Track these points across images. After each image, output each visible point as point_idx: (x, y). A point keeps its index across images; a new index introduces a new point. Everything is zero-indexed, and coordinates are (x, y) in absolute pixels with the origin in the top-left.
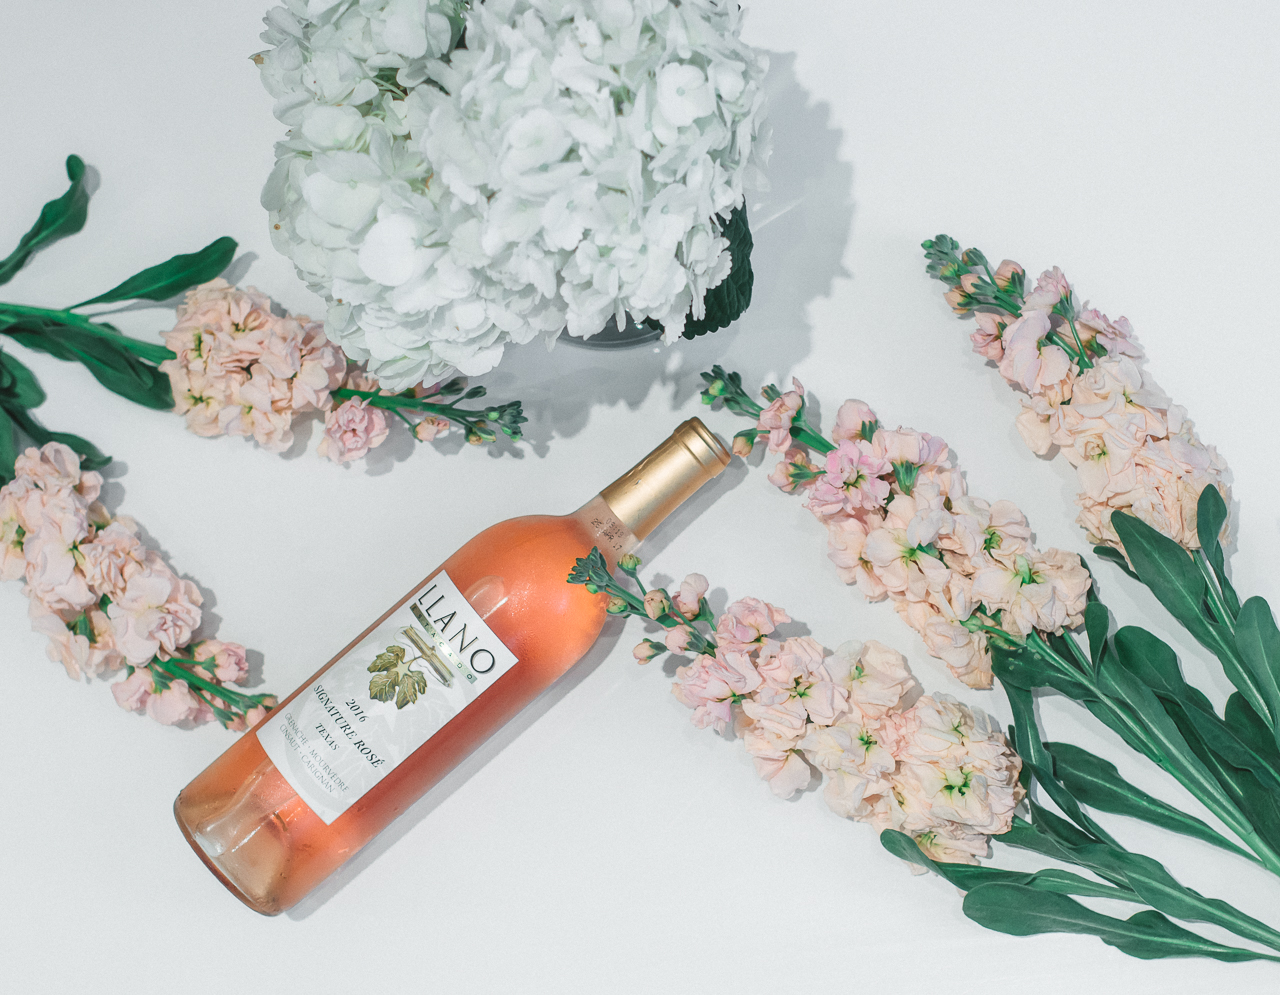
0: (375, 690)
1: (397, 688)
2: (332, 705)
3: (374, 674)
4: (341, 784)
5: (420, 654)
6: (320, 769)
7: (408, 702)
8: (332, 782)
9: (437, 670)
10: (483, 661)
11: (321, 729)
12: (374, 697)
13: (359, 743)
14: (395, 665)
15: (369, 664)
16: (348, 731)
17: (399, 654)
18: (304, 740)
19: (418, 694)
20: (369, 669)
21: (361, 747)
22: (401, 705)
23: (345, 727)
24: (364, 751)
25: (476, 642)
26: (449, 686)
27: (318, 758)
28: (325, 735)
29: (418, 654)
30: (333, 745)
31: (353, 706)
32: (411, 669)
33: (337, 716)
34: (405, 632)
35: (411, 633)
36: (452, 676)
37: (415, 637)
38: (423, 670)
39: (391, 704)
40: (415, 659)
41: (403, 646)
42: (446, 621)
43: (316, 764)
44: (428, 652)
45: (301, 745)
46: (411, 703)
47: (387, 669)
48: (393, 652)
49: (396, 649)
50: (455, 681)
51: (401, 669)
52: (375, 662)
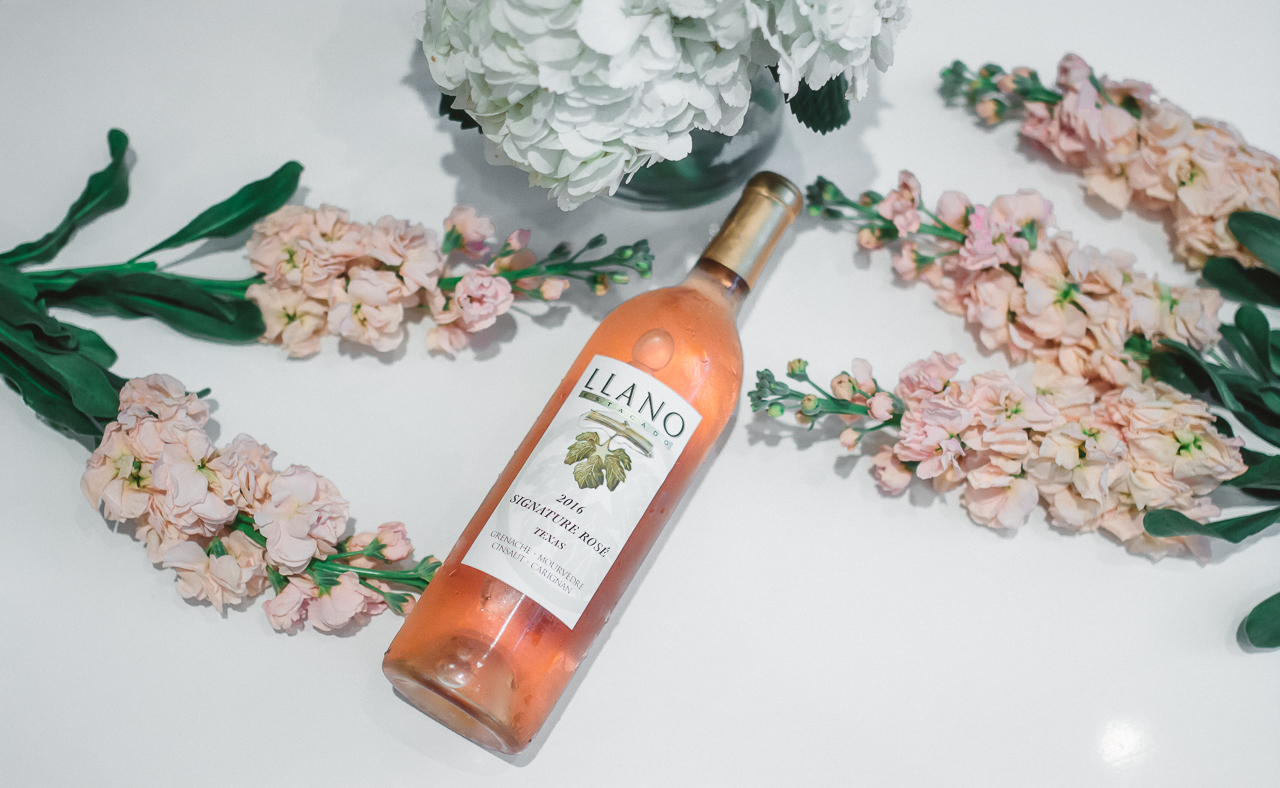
0: (582, 479)
1: (604, 471)
2: (542, 507)
3: (574, 465)
4: (577, 582)
5: (614, 433)
6: (553, 572)
7: (618, 482)
8: (568, 583)
9: (636, 443)
10: (674, 425)
11: (540, 533)
12: (583, 486)
13: (584, 536)
14: (595, 451)
15: (564, 458)
16: (569, 527)
17: (594, 439)
18: (527, 549)
19: (626, 471)
20: (566, 462)
21: (587, 539)
22: (612, 488)
23: (565, 523)
24: (590, 543)
25: (664, 407)
26: (650, 456)
27: (548, 562)
28: (547, 537)
29: (612, 432)
30: (559, 544)
31: (565, 501)
32: (612, 448)
33: (552, 516)
34: (589, 417)
35: (597, 416)
36: (652, 445)
37: (602, 419)
38: (624, 447)
39: (603, 488)
40: (612, 438)
41: (593, 431)
42: (628, 394)
43: (548, 568)
44: (623, 428)
45: (524, 554)
46: (621, 482)
47: (586, 456)
48: (585, 439)
49: (587, 435)
50: (655, 451)
51: (601, 452)
52: (569, 455)
